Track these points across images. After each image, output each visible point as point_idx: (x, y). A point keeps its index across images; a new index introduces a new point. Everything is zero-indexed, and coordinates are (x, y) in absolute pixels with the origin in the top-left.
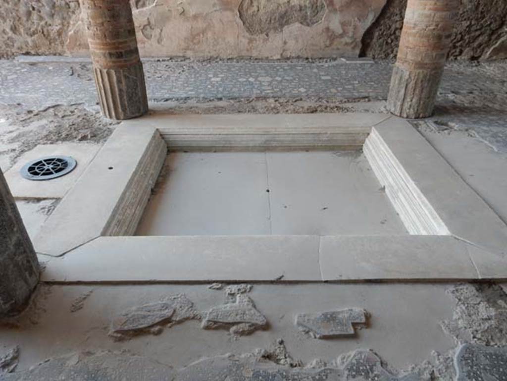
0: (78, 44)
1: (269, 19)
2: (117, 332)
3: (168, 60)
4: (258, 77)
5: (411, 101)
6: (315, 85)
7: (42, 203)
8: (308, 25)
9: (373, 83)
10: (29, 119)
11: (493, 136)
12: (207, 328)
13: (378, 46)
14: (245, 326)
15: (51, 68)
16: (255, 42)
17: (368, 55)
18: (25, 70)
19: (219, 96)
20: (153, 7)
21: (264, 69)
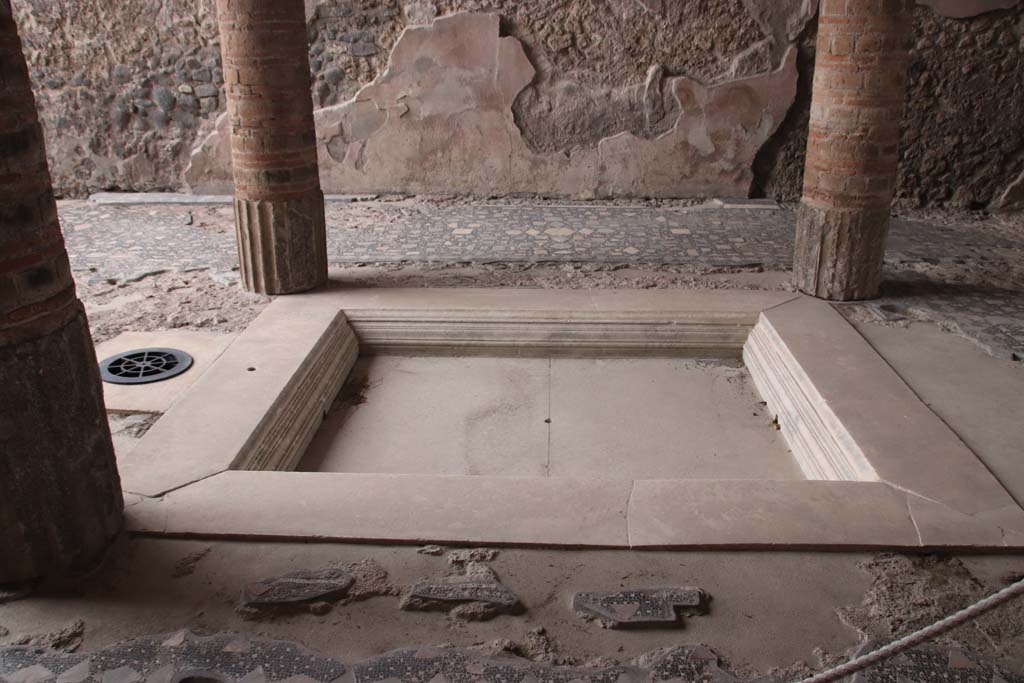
0: (206, 171)
1: (570, 125)
2: (251, 604)
3: (373, 199)
4: (545, 227)
5: (835, 266)
6: (658, 242)
7: (130, 420)
8: (647, 137)
9: (771, 242)
10: (110, 292)
11: (989, 331)
12: (410, 608)
13: (785, 178)
14: (479, 607)
15: (153, 213)
16: (542, 166)
17: (768, 195)
18: (107, 216)
19: (466, 258)
20: (353, 103)
21: (560, 214)
